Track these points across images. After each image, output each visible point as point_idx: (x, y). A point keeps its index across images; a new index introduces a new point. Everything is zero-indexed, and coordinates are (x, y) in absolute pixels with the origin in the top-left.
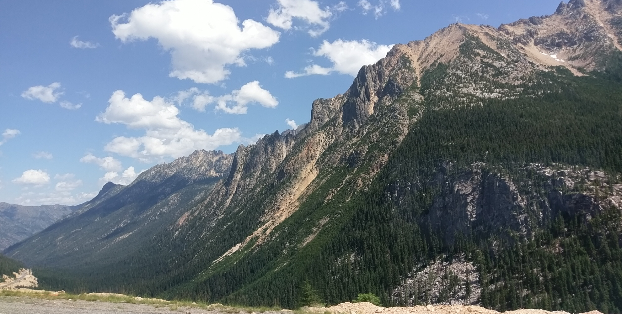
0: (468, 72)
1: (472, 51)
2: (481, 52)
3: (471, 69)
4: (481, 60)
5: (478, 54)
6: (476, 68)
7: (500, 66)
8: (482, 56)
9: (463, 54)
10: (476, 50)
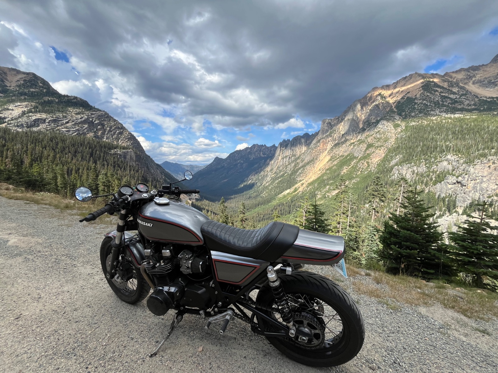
0: (432, 102)
1: (432, 89)
2: (439, 90)
3: (434, 99)
4: (440, 94)
5: (437, 91)
6: (437, 99)
7: (455, 97)
8: (439, 92)
9: (425, 91)
10: (434, 88)
